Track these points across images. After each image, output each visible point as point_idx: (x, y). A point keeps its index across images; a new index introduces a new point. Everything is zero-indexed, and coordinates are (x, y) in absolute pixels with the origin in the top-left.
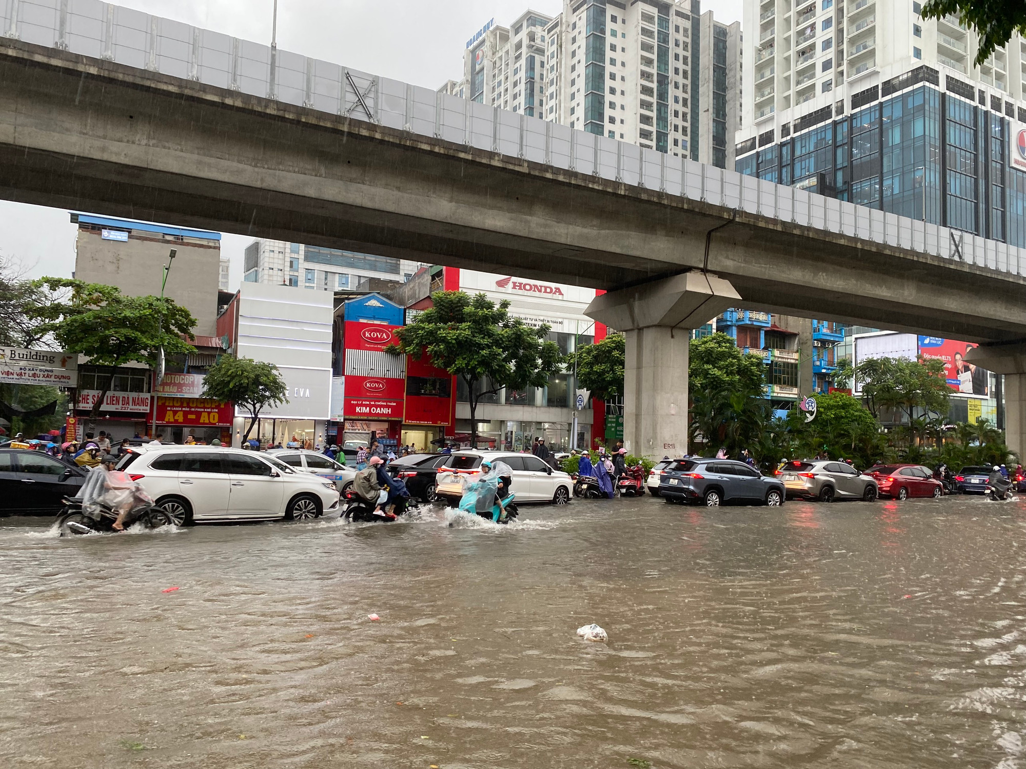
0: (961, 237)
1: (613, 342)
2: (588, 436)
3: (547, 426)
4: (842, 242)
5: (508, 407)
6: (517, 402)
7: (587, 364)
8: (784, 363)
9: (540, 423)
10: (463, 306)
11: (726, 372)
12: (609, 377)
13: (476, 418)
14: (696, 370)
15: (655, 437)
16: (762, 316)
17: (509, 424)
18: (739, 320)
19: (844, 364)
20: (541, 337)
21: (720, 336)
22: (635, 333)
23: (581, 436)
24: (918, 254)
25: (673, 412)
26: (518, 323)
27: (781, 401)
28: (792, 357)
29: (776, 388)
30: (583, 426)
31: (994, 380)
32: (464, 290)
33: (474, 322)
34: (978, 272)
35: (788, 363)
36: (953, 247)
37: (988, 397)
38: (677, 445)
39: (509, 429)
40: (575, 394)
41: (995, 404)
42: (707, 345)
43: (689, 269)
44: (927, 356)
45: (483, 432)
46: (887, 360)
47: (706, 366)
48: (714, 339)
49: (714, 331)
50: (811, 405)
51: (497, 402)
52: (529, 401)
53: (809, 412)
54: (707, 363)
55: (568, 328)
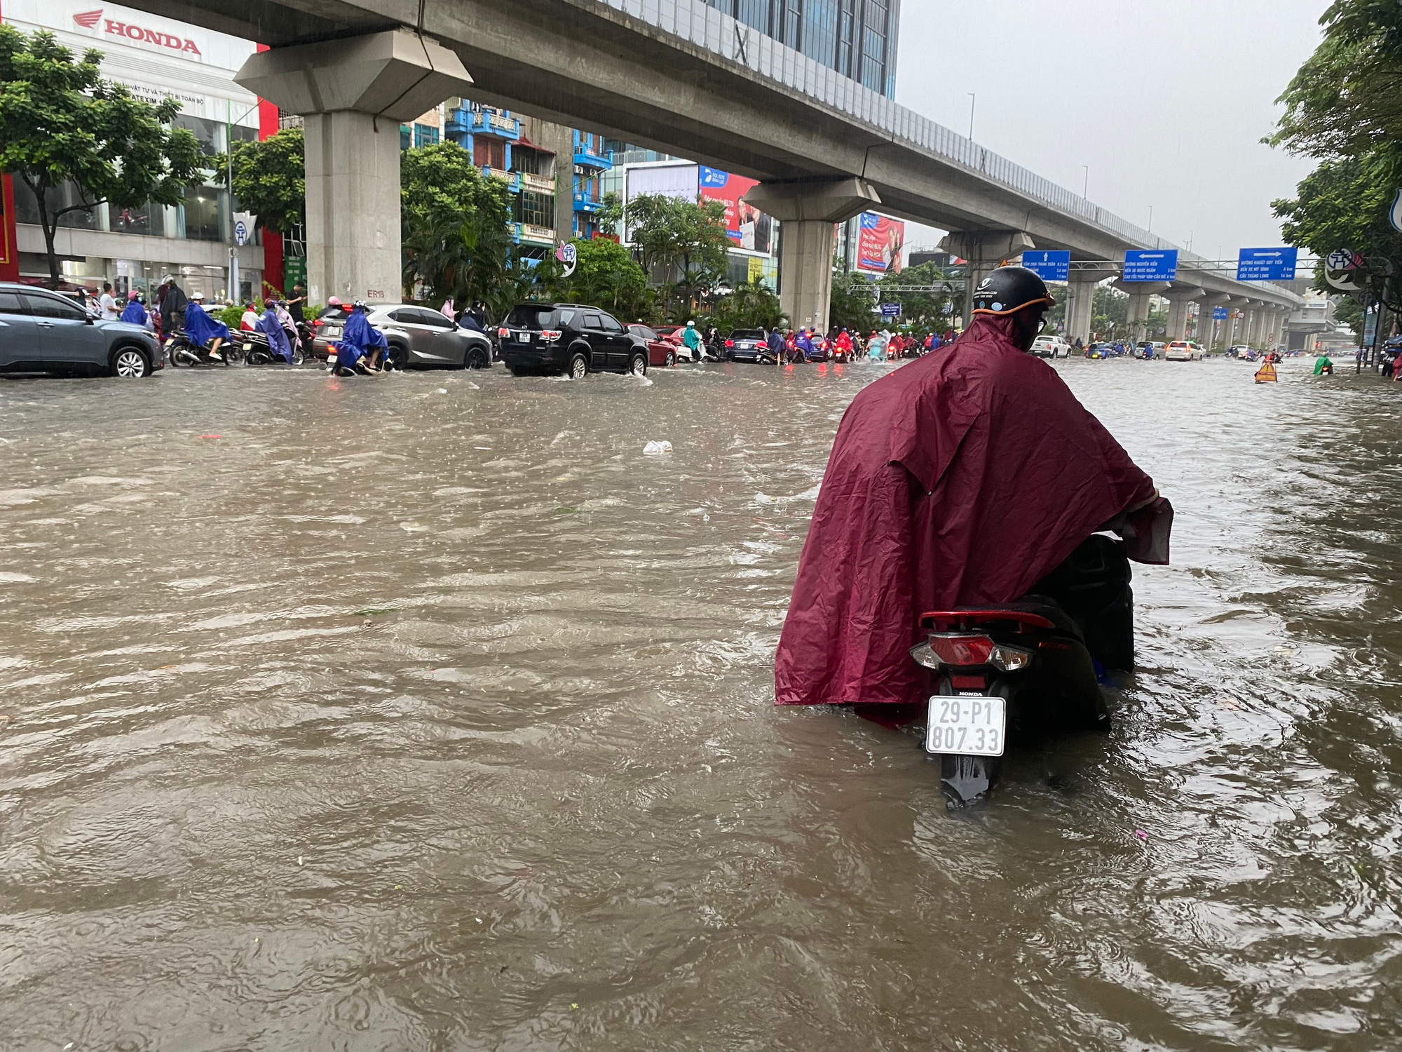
0: (747, 32)
1: (289, 140)
2: (257, 289)
3: (187, 270)
4: (606, 15)
5: (116, 237)
6: (131, 229)
7: (249, 172)
8: (537, 194)
9: (176, 265)
10: (10, 49)
11: (459, 199)
12: (285, 196)
13: (56, 252)
14: (417, 193)
15: (354, 280)
16: (507, 124)
17: (119, 264)
18: (476, 126)
19: (610, 200)
20: (165, 120)
21: (449, 146)
22: (319, 119)
23: (246, 289)
24: (697, 48)
25: (380, 244)
26: (120, 91)
27: (533, 247)
28: (547, 187)
29: (527, 229)
30: (250, 272)
31: (777, 234)
32: (12, 23)
33: (36, 80)
34: (763, 83)
35: (542, 195)
36: (738, 46)
37: (769, 255)
38: (387, 293)
39: (121, 273)
40: (232, 220)
41: (776, 264)
42: (432, 158)
43: (397, 25)
44: (708, 199)
45: (74, 277)
46: (662, 198)
47: (431, 189)
48: (441, 150)
49: (442, 138)
50: (569, 254)
51: (95, 227)
52: (156, 229)
53: (567, 263)
54: (434, 184)
55: (212, 112)
